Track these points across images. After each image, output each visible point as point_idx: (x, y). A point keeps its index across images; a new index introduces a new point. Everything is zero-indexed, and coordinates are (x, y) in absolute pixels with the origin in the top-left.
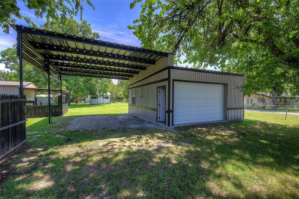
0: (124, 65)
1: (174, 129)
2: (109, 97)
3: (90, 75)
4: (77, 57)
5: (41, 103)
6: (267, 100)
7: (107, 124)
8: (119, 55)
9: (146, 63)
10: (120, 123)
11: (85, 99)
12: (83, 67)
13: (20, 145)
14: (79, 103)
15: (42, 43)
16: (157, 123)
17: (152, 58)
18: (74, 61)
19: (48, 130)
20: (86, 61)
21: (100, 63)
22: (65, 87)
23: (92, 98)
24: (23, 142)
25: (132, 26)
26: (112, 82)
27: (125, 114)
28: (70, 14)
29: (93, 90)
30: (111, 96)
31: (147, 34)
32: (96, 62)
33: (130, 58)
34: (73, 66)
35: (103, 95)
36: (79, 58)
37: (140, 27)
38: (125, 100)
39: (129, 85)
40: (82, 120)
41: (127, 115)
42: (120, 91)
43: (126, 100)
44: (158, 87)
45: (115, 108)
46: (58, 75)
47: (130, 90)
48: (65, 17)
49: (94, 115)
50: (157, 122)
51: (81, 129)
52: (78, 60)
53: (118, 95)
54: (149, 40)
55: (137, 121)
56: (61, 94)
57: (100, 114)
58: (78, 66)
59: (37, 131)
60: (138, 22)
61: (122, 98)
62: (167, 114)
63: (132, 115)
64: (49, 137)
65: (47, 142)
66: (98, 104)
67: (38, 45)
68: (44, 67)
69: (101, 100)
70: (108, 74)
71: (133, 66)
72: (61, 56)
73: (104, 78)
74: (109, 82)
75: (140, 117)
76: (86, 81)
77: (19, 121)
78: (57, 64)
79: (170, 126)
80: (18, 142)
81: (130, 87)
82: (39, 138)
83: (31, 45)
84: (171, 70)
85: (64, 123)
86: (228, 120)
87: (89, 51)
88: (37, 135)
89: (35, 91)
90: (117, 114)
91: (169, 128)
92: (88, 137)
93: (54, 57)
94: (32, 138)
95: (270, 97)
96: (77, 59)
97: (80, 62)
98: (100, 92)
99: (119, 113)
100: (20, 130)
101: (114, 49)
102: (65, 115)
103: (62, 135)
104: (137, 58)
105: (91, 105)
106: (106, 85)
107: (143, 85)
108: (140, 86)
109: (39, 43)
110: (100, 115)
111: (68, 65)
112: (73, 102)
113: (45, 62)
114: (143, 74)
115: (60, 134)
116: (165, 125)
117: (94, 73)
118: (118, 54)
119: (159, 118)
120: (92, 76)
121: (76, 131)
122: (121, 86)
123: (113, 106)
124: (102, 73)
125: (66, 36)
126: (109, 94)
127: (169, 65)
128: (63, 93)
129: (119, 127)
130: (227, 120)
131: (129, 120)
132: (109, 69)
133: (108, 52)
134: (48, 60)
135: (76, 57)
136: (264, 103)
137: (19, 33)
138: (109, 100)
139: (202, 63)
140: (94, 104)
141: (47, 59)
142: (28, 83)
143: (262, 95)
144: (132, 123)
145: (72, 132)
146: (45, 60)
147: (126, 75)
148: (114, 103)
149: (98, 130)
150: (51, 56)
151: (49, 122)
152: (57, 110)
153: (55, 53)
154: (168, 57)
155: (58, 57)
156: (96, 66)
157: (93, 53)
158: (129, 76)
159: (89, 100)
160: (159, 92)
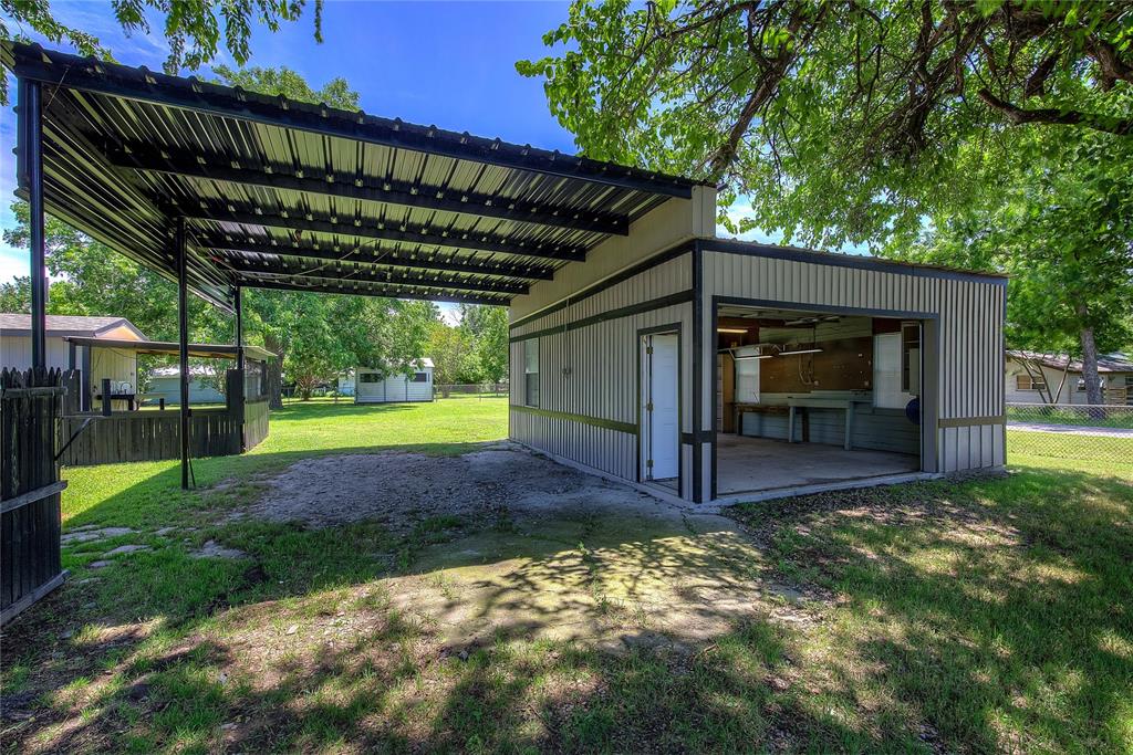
0: (493, 241)
1: (721, 515)
2: (429, 372)
3: (355, 287)
4: (299, 204)
5: (162, 400)
6: (1057, 383)
7: (426, 492)
8: (477, 193)
9: (591, 229)
10: (480, 483)
11: (336, 383)
12: (326, 251)
13: (24, 604)
14: (314, 401)
15: (145, 141)
16: (640, 487)
17: (614, 208)
18: (286, 223)
19: (173, 520)
20: (339, 223)
21: (395, 233)
22: (259, 338)
23: (366, 378)
24: (40, 592)
25: (535, 62)
26: (439, 318)
27: (497, 443)
28: (264, 9)
29: (369, 348)
30: (434, 369)
31: (598, 98)
32: (380, 226)
33: (521, 209)
34: (284, 247)
35: (405, 368)
36: (308, 210)
37: (572, 66)
38: (487, 384)
39: (511, 327)
40: (319, 473)
41: (506, 447)
42: (468, 350)
43: (491, 388)
44: (640, 332)
45: (453, 417)
46: (225, 289)
47: (515, 347)
48: (243, 24)
49: (370, 449)
50: (638, 480)
51: (315, 513)
52: (304, 219)
53: (463, 368)
54: (610, 128)
55: (553, 474)
56: (240, 366)
57: (395, 443)
58: (306, 249)
59: (125, 526)
60: (568, 37)
61: (479, 379)
62: (688, 449)
63: (524, 447)
64: (168, 560)
65: (156, 587)
66: (385, 404)
67: (127, 150)
68: (163, 253)
69: (397, 385)
70: (428, 281)
71: (531, 247)
72: (231, 203)
73: (412, 296)
74: (431, 315)
75: (560, 459)
76: (339, 315)
77: (20, 493)
78: (218, 239)
79: (701, 502)
80: (16, 594)
81: (517, 332)
82: (125, 562)
83: (96, 151)
84: (706, 254)
85: (246, 489)
86: (941, 470)
87: (347, 175)
88: (121, 544)
89: (138, 353)
90: (465, 445)
91: (695, 511)
92: (344, 558)
93: (203, 205)
94: (95, 560)
95: (1069, 371)
96: (299, 217)
97: (311, 226)
98: (395, 355)
99: (471, 440)
100: (26, 532)
101: (457, 162)
102: (256, 449)
103: (229, 546)
104: (554, 208)
105: (362, 405)
106: (416, 329)
107: (571, 326)
108: (559, 329)
109: (133, 143)
110: (394, 447)
111: (263, 243)
112: (292, 396)
113: (165, 231)
114: (573, 278)
115: (219, 542)
116: (680, 495)
117: (373, 278)
118: (471, 189)
119: (650, 464)
120: (362, 291)
121: (291, 524)
122: (474, 332)
123: (446, 411)
124: (405, 276)
125: (243, 98)
126: (428, 362)
127: (696, 233)
128: (247, 358)
129: (476, 508)
130: (937, 471)
131: (515, 470)
132: (431, 259)
133: (431, 183)
134: (181, 221)
135: (293, 206)
136: (1046, 395)
137: (30, 82)
138: (429, 384)
139: (821, 230)
140: (372, 404)
141: (175, 219)
142: (108, 320)
143: (1039, 363)
144: (530, 487)
145: (273, 533)
146: (165, 222)
147: (500, 286)
148: (446, 397)
149: (386, 520)
150: (191, 204)
151: (185, 485)
152: (222, 431)
153: (206, 187)
154: (690, 198)
155: (219, 208)
156: (377, 247)
157: (364, 187)
158: (514, 289)
159: (354, 385)
160: (650, 351)
